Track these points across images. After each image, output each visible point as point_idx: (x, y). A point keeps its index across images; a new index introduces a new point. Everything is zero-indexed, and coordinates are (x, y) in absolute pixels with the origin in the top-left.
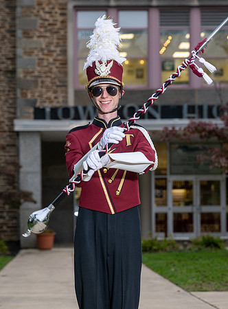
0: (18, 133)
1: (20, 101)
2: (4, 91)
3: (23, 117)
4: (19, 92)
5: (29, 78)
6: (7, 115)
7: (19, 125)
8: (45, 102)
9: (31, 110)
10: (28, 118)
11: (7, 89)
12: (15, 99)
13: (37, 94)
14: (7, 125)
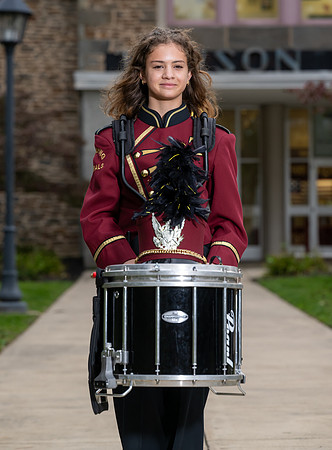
0: (81, 93)
1: (84, 43)
2: (59, 28)
3: (89, 67)
4: (82, 31)
5: (98, 8)
6: (63, 65)
7: (83, 80)
8: (121, 45)
9: (101, 58)
10: (95, 69)
11: (64, 24)
12: (76, 41)
13: (110, 33)
14: (64, 81)
